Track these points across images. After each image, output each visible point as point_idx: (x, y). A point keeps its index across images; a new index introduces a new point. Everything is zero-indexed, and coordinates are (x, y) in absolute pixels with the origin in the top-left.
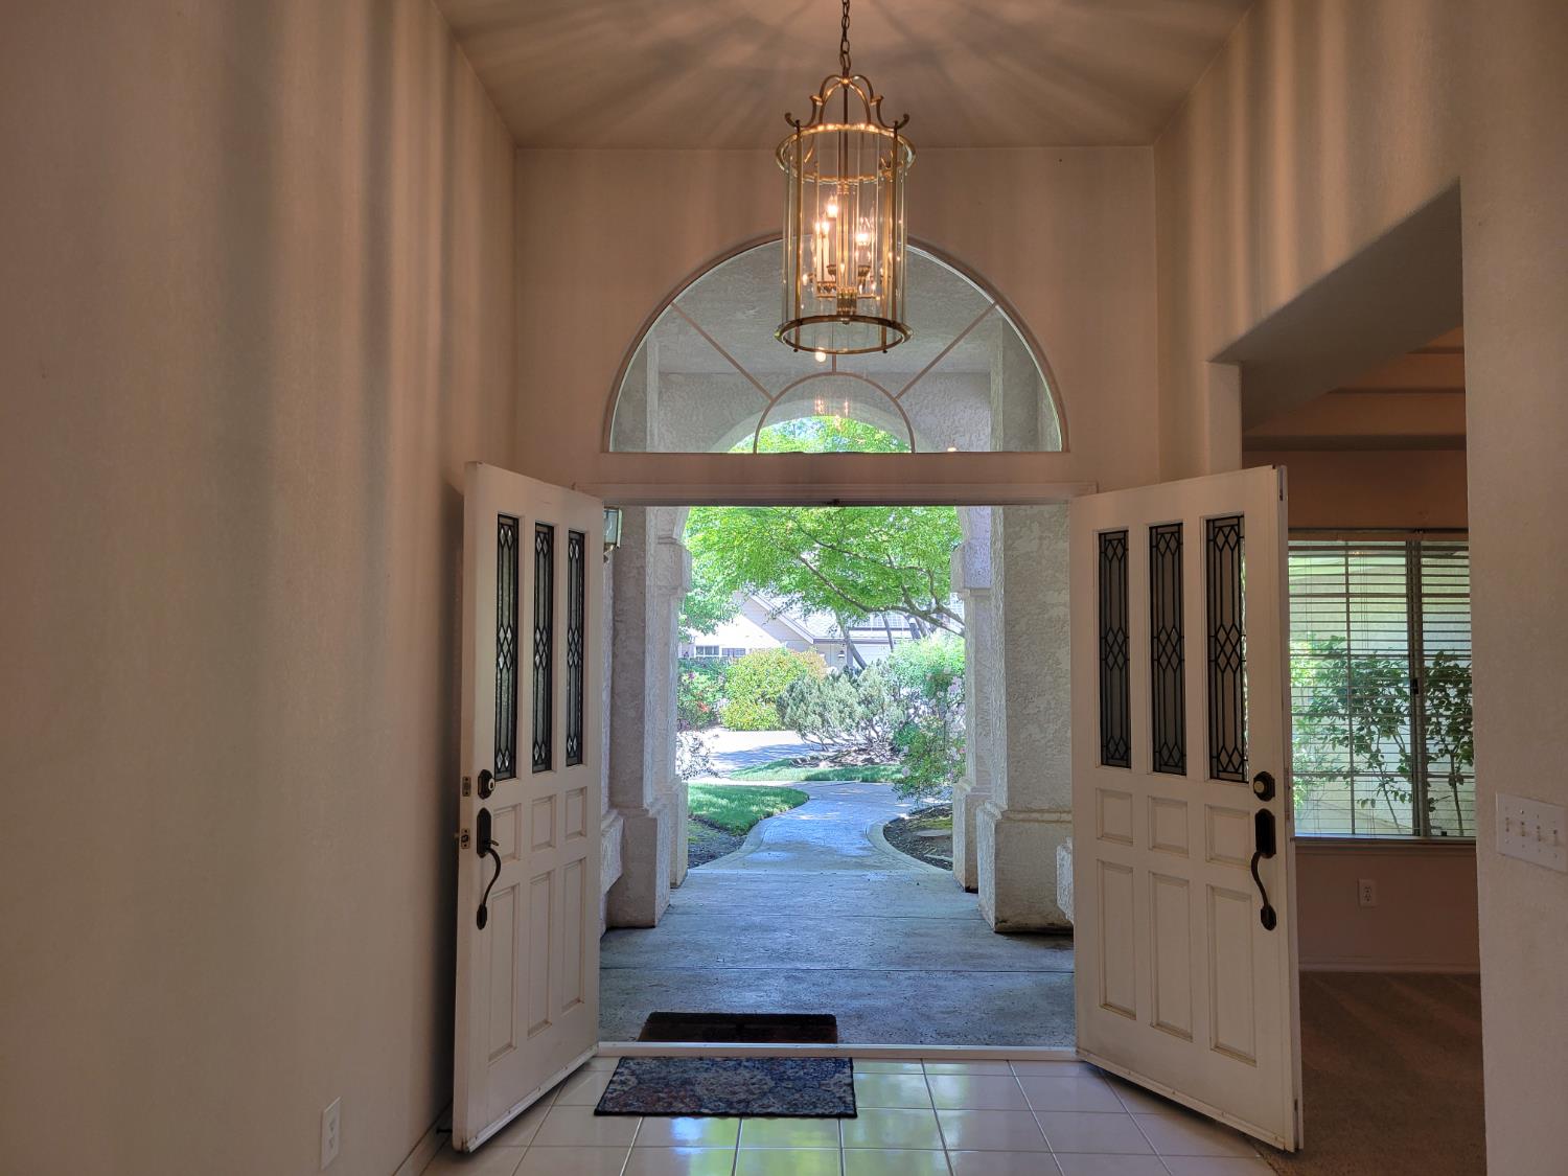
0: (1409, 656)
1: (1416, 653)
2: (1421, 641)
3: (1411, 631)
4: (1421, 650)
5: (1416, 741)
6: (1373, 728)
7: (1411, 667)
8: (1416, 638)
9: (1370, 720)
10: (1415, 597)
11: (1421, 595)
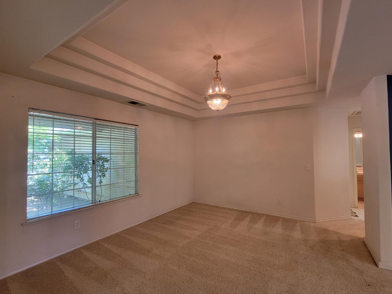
0: (92, 154)
1: (94, 153)
2: (96, 150)
3: (93, 147)
4: (96, 152)
5: (93, 175)
6: (82, 172)
7: (93, 157)
8: (94, 149)
9: (81, 170)
10: (94, 138)
11: (96, 137)
